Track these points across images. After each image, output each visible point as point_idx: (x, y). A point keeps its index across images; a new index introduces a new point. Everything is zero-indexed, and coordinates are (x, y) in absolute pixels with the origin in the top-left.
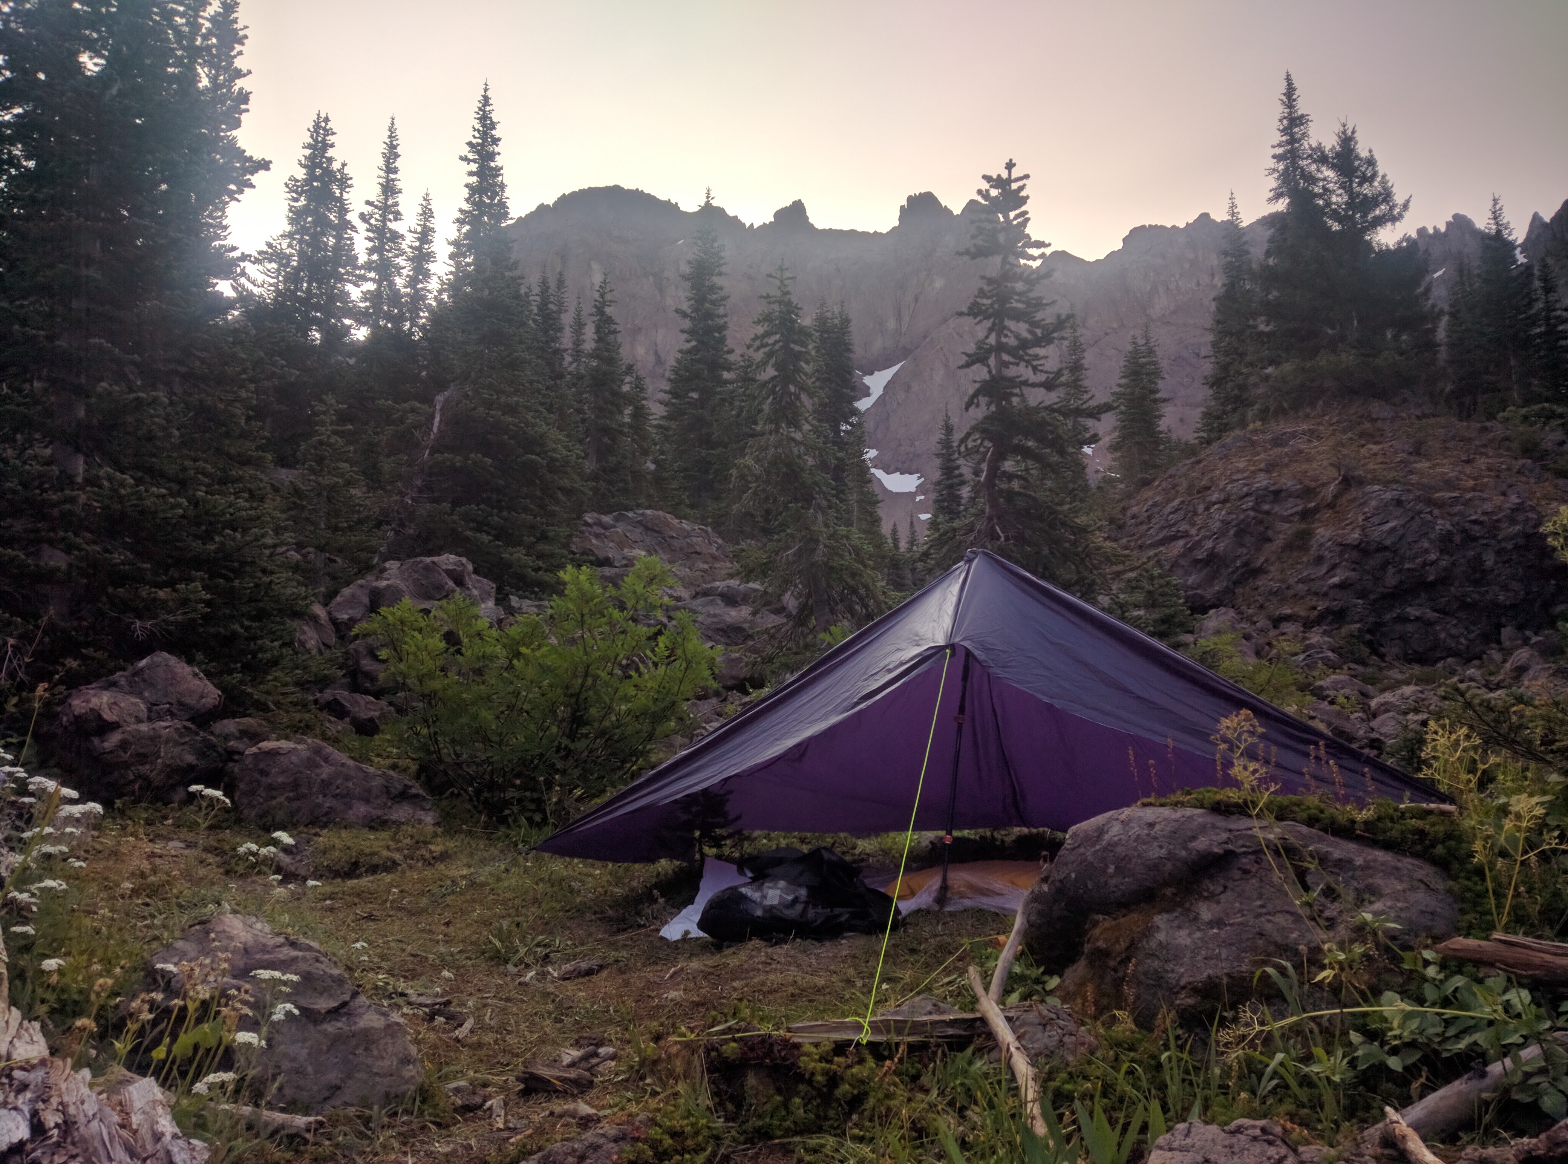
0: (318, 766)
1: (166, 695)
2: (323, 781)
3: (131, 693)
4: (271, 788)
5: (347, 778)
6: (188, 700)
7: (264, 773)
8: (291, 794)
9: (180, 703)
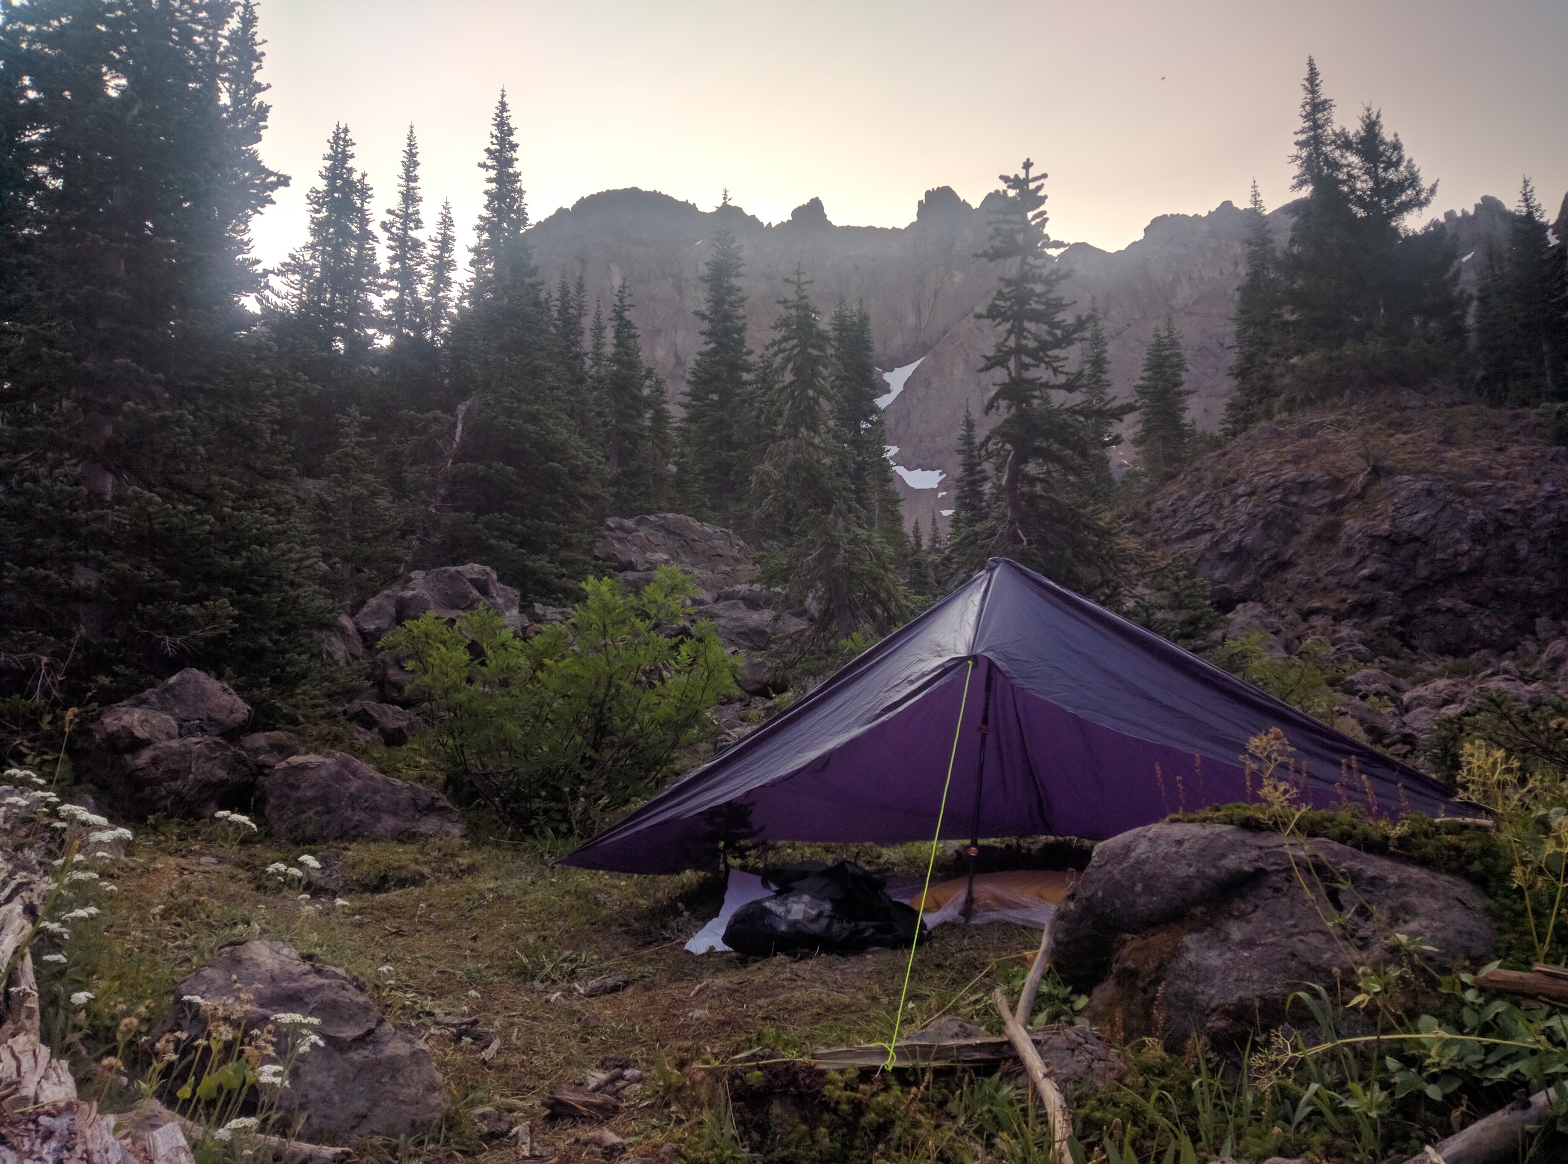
0: (346, 780)
1: (196, 711)
2: (351, 795)
3: (162, 710)
4: (299, 802)
5: (376, 791)
6: (217, 716)
7: (296, 788)
8: (319, 808)
9: (210, 719)
